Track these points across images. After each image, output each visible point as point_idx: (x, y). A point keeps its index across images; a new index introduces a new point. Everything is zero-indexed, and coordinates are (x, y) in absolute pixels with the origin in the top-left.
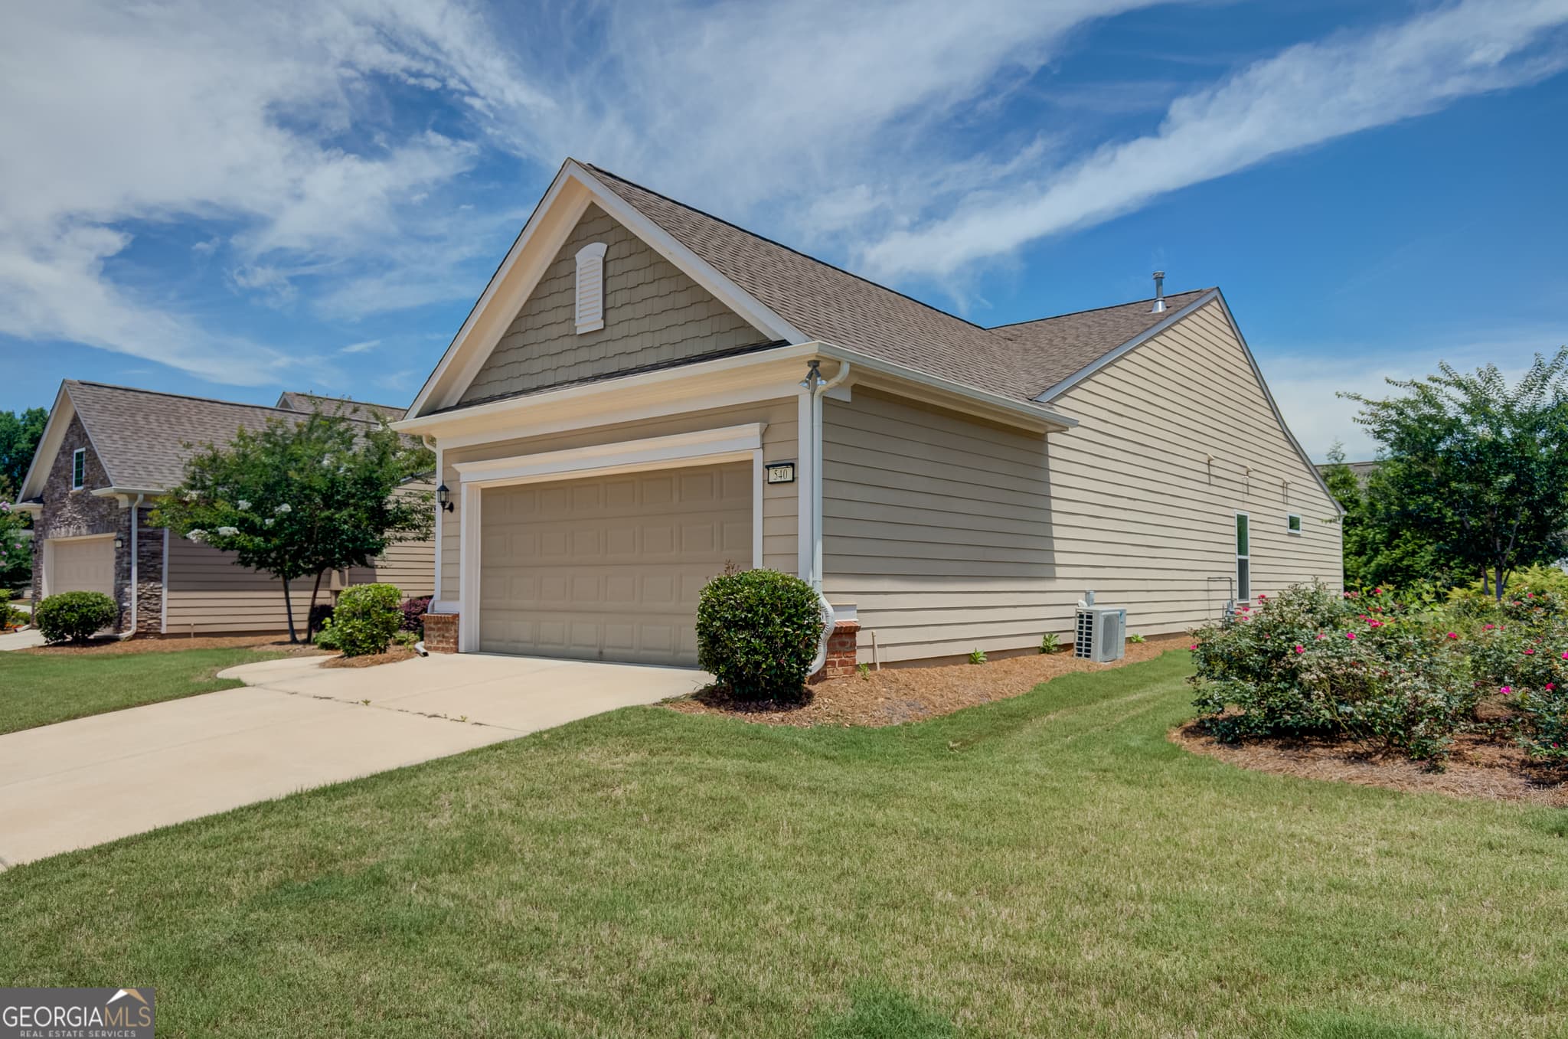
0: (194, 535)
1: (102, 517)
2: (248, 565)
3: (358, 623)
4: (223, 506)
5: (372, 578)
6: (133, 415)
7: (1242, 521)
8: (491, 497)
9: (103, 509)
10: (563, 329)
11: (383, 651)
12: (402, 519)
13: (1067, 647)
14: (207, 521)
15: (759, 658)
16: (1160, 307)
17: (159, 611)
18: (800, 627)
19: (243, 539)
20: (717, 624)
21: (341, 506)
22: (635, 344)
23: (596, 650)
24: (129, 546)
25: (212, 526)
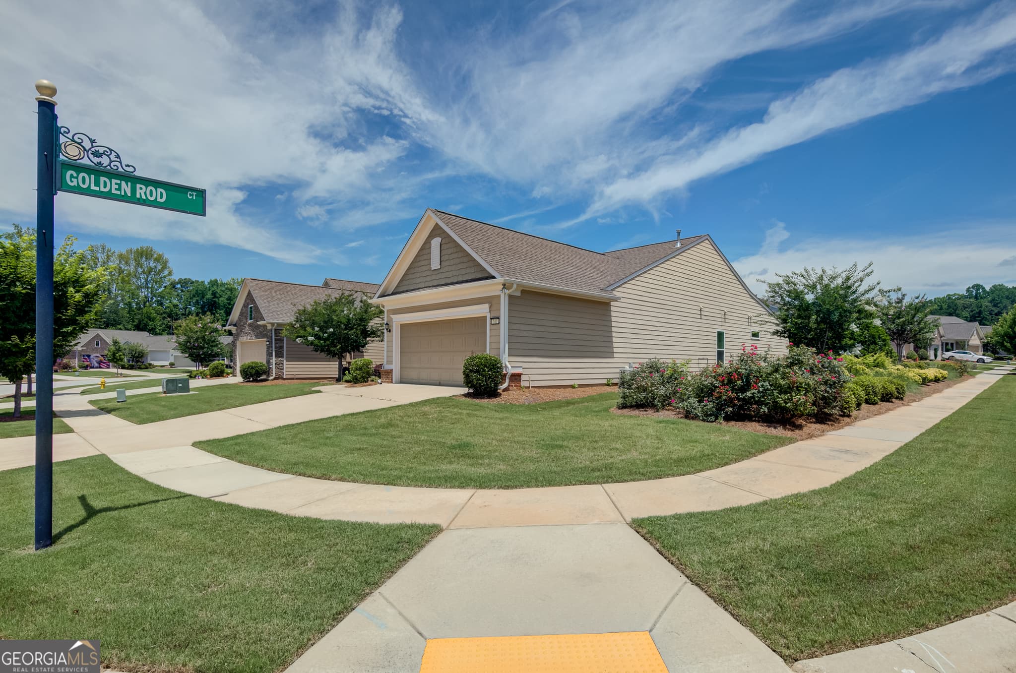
0: (298, 340)
1: (261, 332)
2: (317, 351)
3: (358, 372)
4: (309, 329)
5: (363, 356)
6: (271, 292)
7: (720, 335)
8: (403, 327)
9: (261, 329)
10: (427, 268)
11: (366, 382)
12: (373, 333)
13: (616, 384)
14: (302, 335)
15: (480, 382)
16: (679, 245)
17: (283, 369)
18: (495, 372)
19: (316, 342)
20: (468, 371)
21: (352, 329)
22: (450, 274)
23: (438, 382)
24: (272, 344)
25: (304, 336)
